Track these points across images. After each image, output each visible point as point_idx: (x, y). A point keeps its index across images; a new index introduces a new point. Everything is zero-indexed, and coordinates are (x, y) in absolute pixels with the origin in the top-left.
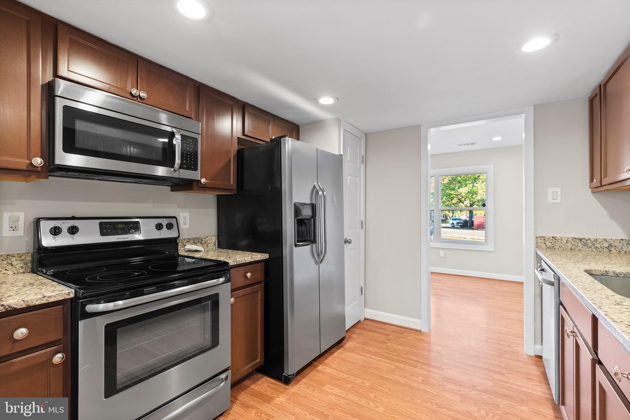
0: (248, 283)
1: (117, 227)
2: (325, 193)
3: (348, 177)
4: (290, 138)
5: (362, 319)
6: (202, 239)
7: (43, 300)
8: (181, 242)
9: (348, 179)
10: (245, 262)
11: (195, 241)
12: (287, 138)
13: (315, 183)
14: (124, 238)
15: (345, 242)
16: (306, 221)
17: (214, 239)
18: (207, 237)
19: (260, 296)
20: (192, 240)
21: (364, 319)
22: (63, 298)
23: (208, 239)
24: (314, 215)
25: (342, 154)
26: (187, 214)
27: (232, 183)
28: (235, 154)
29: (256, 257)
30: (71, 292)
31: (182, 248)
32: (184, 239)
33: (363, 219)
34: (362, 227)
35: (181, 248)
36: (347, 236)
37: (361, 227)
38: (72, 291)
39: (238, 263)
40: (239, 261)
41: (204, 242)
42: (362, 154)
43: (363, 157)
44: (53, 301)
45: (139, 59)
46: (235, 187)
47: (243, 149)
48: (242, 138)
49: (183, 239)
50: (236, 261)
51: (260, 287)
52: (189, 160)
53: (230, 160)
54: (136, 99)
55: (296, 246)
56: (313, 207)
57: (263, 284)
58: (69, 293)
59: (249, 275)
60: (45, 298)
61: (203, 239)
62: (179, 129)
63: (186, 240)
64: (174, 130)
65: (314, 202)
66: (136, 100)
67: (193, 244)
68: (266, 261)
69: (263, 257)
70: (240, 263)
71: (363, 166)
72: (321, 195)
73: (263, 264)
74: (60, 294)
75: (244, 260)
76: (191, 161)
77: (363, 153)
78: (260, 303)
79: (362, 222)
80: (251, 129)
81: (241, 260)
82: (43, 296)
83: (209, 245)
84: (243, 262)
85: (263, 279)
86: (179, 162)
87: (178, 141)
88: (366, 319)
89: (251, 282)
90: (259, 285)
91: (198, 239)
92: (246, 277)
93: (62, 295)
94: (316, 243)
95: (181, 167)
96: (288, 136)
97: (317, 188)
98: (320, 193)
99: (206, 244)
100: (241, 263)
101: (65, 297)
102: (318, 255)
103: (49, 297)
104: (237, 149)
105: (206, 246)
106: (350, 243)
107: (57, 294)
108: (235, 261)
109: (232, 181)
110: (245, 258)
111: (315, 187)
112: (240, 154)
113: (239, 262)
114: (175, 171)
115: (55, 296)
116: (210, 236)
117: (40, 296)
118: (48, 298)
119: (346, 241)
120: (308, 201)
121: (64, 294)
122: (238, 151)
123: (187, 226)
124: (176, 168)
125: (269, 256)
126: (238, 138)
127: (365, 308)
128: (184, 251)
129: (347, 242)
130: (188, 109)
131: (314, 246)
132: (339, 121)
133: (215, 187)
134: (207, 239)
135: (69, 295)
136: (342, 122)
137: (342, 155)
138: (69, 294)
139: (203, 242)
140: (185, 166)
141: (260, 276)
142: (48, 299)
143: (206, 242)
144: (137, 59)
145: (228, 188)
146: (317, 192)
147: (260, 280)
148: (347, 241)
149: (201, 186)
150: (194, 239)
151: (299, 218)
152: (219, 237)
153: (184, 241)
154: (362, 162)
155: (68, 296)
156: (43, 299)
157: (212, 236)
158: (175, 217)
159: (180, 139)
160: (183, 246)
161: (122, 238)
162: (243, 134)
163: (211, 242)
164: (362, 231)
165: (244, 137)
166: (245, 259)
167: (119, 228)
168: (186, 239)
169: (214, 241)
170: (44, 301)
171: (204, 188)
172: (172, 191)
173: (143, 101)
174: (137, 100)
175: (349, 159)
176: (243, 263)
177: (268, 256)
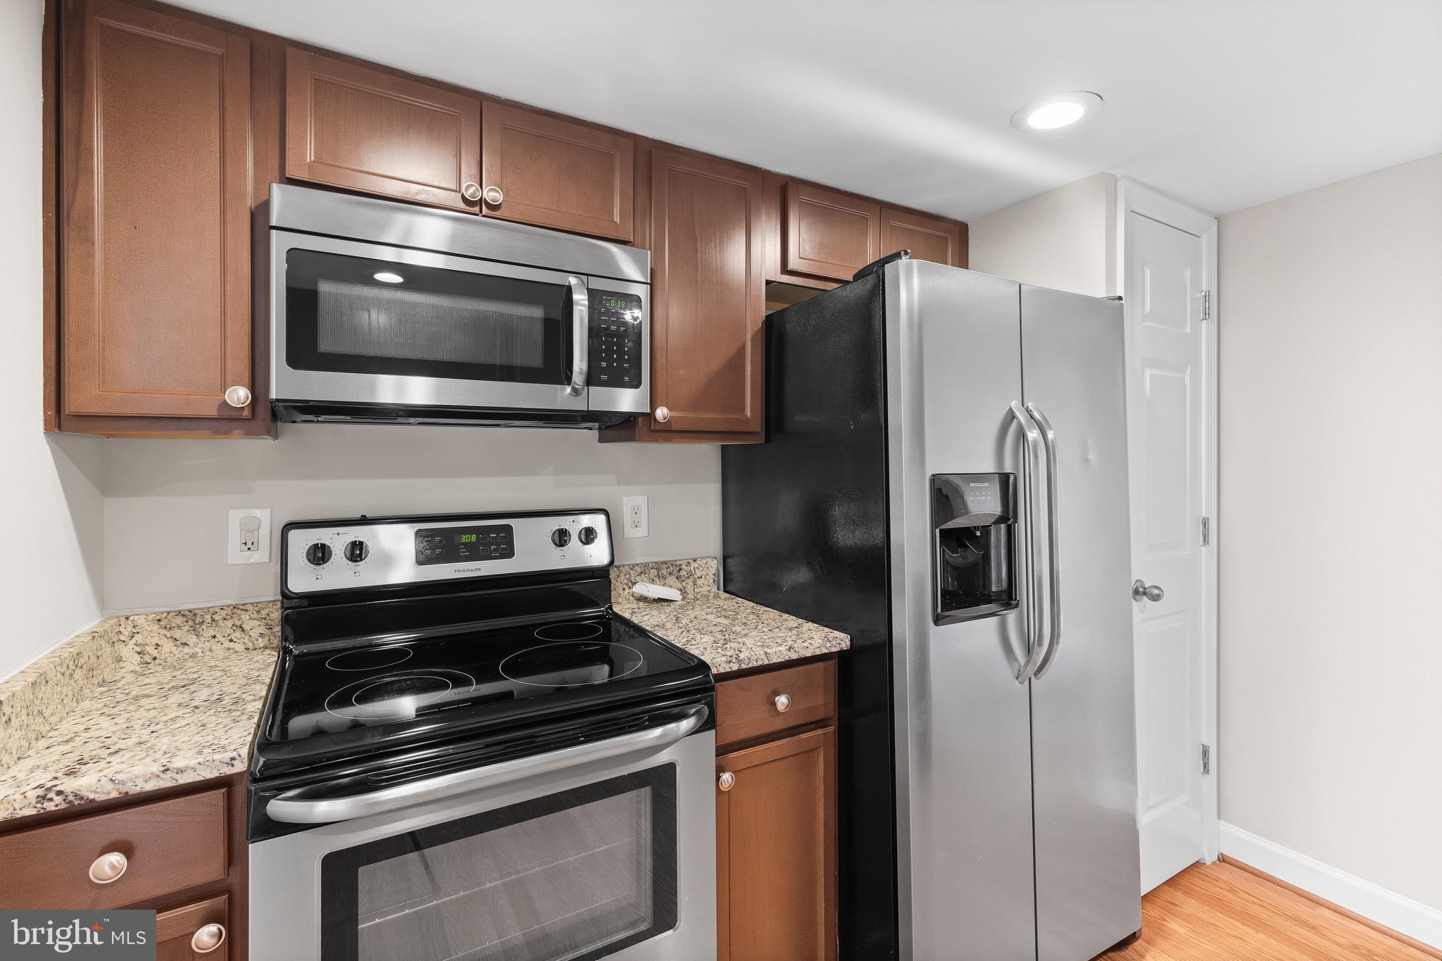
0: (779, 725)
1: (457, 541)
2: (1050, 435)
3: (1148, 373)
4: (914, 260)
5: (1210, 859)
6: (680, 565)
7: (163, 779)
8: (625, 575)
9: (1148, 375)
10: (766, 662)
11: (663, 570)
12: (904, 260)
13: (1015, 404)
14: (472, 570)
15: (1136, 592)
16: (979, 534)
17: (714, 566)
18: (694, 561)
19: (822, 767)
20: (653, 570)
21: (1215, 858)
22: (215, 774)
23: (696, 565)
24: (1008, 517)
25: (1120, 292)
26: (641, 501)
27: (748, 413)
28: (758, 331)
29: (806, 644)
30: (236, 756)
31: (627, 591)
32: (633, 567)
33: (1207, 508)
34: (1206, 540)
35: (624, 589)
36: (1142, 572)
37: (1202, 538)
38: (240, 756)
39: (744, 666)
40: (749, 659)
41: (685, 573)
42: (1204, 288)
43: (1207, 298)
44: (190, 781)
45: (484, 103)
46: (757, 425)
47: (781, 313)
48: (780, 283)
49: (629, 565)
50: (739, 661)
51: (822, 740)
52: (615, 360)
53: (743, 347)
54: (476, 209)
55: (937, 620)
56: (1006, 483)
57: (831, 729)
58: (233, 759)
59: (782, 701)
60: (169, 774)
61: (684, 567)
62: (588, 275)
63: (636, 568)
64: (573, 280)
65: (1008, 468)
66: (478, 212)
67: (656, 579)
68: (842, 657)
69: (828, 645)
70: (751, 666)
71: (1206, 330)
72: (1035, 442)
73: (832, 664)
74: (207, 763)
75: (763, 657)
76: (620, 360)
77: (1207, 282)
78: (822, 789)
79: (1205, 523)
80: (808, 250)
81: (754, 658)
82: (163, 769)
83: (700, 582)
84: (760, 663)
85: (832, 711)
86: (585, 366)
87: (580, 308)
88: (1223, 859)
89: (792, 723)
90: (820, 732)
91: (669, 567)
92: (774, 704)
93: (213, 766)
94: (1016, 606)
95: (591, 380)
96: (906, 253)
97: (1018, 419)
98: (1033, 435)
99: (691, 580)
100: (755, 664)
101: (221, 772)
102: (1029, 650)
103: (180, 771)
104: (763, 313)
105: (692, 584)
106: (1155, 598)
107: (200, 763)
108: (734, 660)
109: (751, 406)
110: (768, 651)
111: (1011, 416)
112: (773, 330)
113: (747, 661)
114: (575, 392)
115: (194, 769)
116: (702, 558)
117: (156, 768)
118: (177, 773)
119: (1141, 590)
120: (987, 465)
121: (217, 763)
122: (769, 322)
123: (641, 532)
124: (578, 385)
125: (851, 640)
126: (768, 282)
127: (1219, 817)
128: (631, 598)
129: (1145, 593)
130: (617, 219)
131: (1011, 616)
132: (1108, 185)
133: (700, 427)
134: (693, 565)
135: (233, 766)
136: (1121, 186)
137: (1120, 298)
138: (233, 762)
139: (683, 573)
140: (604, 377)
141: (823, 701)
142: (176, 776)
143: (690, 574)
144: (479, 103)
145: (737, 429)
146: (1021, 435)
147: (820, 716)
148: (1140, 592)
149: (657, 427)
150: (658, 566)
151: (950, 525)
152: (728, 561)
153: (631, 572)
154: (1202, 316)
155: (230, 767)
156: (162, 775)
157: (708, 557)
158: (605, 512)
159: (587, 303)
160: (630, 584)
161: (468, 570)
162: (785, 269)
163: (704, 573)
164: (1206, 555)
165: (786, 279)
166: (766, 653)
167: (463, 544)
168: (636, 565)
169: (713, 571)
170: (166, 783)
171: (667, 432)
172: (601, 440)
173: (496, 213)
174: (481, 211)
175: (1148, 309)
176: (761, 666)
177: (848, 643)
